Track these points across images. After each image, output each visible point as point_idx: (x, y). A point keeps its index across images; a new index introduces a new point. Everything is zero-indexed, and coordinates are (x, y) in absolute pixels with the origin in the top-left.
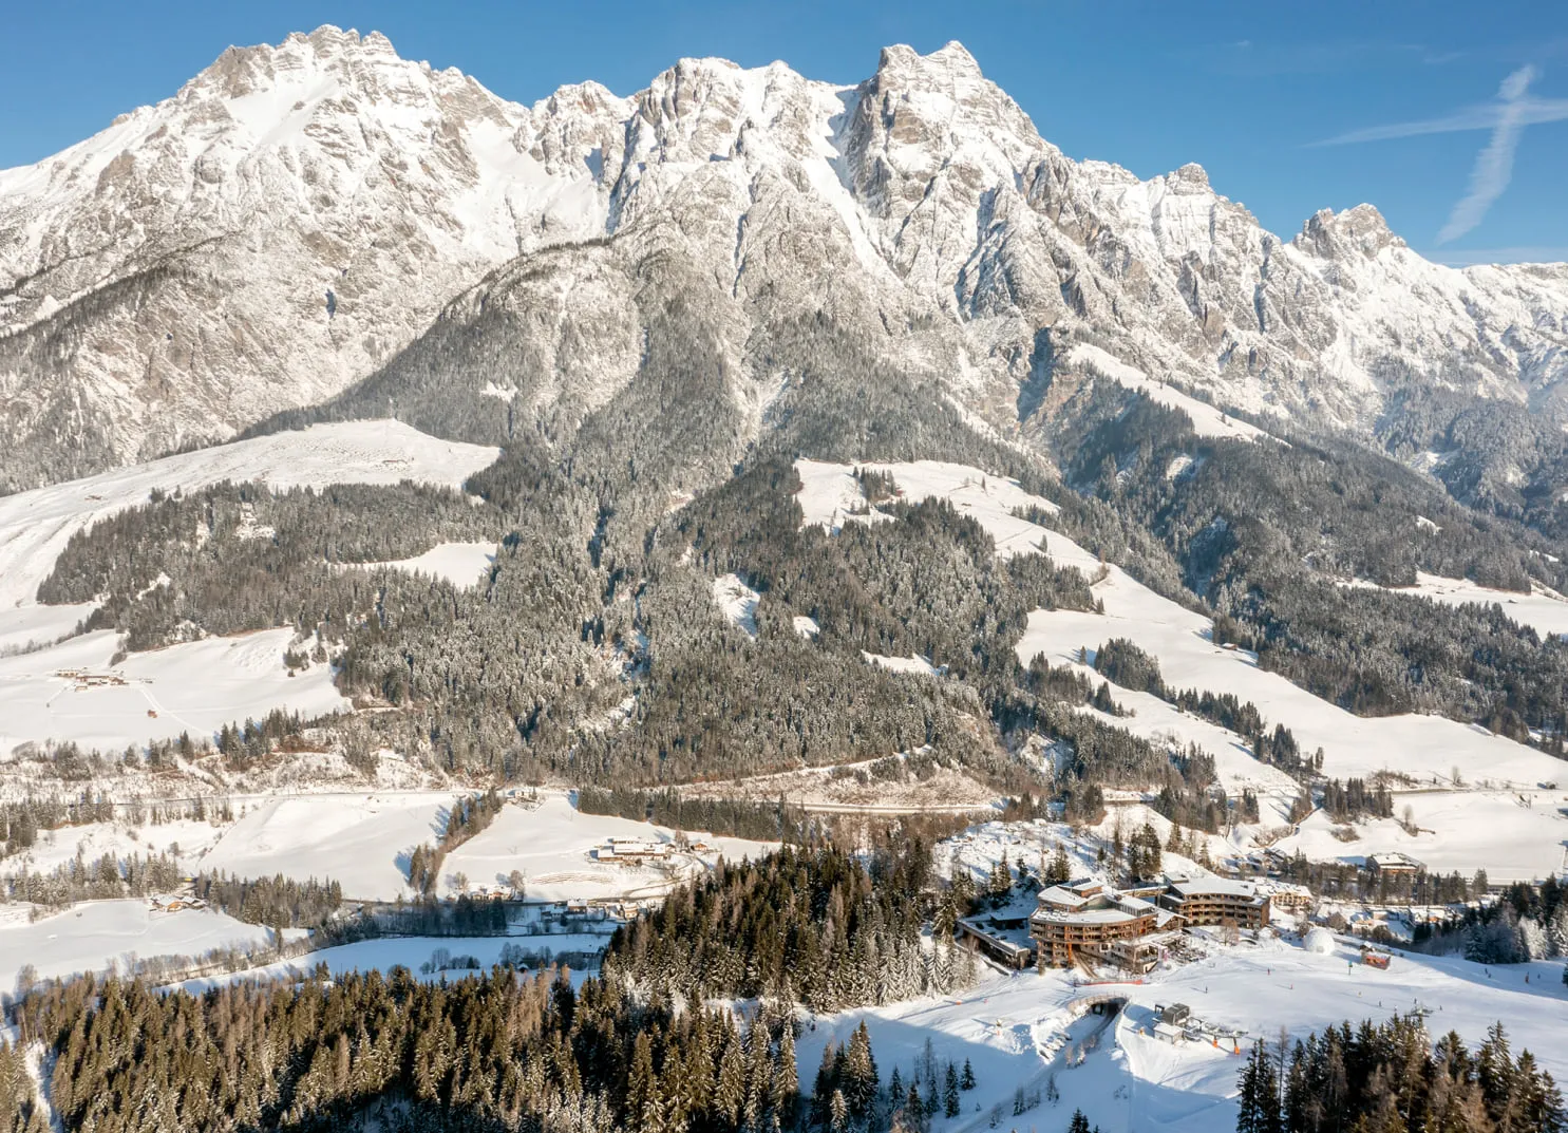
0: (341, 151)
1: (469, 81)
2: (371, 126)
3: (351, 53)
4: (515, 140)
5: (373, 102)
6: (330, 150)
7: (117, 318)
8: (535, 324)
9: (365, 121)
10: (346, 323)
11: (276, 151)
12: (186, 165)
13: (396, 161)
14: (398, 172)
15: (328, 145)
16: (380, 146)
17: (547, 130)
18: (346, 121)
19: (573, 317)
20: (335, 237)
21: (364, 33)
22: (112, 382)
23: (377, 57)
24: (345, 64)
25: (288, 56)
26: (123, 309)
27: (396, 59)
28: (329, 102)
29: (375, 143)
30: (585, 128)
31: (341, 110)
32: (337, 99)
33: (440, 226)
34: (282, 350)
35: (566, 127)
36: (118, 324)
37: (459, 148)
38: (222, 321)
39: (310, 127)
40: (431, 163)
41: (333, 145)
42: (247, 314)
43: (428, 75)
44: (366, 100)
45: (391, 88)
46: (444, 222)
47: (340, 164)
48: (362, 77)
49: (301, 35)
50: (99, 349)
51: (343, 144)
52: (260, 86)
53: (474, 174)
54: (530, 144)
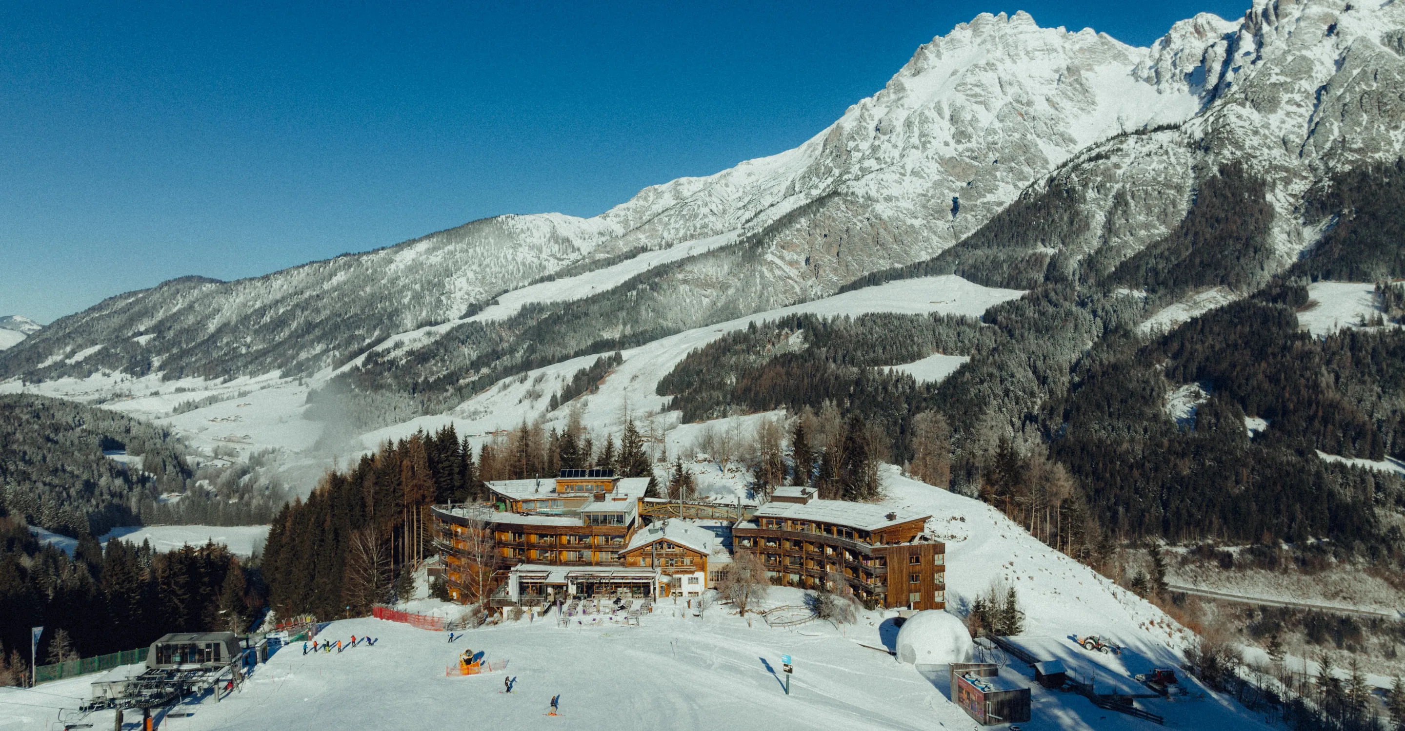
0: (982, 99)
1: (1101, 37)
2: (1005, 78)
3: (999, 29)
4: (1134, 73)
5: (1015, 62)
6: (973, 100)
7: (798, 226)
8: (1091, 194)
9: (1002, 75)
10: (966, 220)
11: (932, 105)
12: (872, 126)
13: (1025, 101)
14: (1025, 108)
15: (972, 96)
16: (1011, 91)
17: (1160, 59)
18: (989, 78)
19: (1128, 186)
20: (968, 160)
21: (1010, 14)
22: (787, 268)
23: (1020, 28)
24: (993, 38)
25: (952, 40)
26: (803, 220)
27: (1035, 27)
28: (976, 66)
29: (1008, 89)
30: (1194, 51)
31: (986, 70)
32: (982, 62)
33: (1057, 145)
34: (907, 240)
35: (1176, 54)
36: (798, 230)
37: (1081, 84)
38: (866, 222)
39: (959, 85)
40: (1056, 99)
41: (976, 95)
42: (885, 217)
43: (1063, 36)
44: (1008, 61)
45: (1029, 49)
46: (1060, 140)
47: (980, 109)
48: (1007, 45)
49: (963, 24)
50: (783, 247)
51: (983, 93)
52: (931, 65)
53: (1093, 103)
54: (1145, 74)
